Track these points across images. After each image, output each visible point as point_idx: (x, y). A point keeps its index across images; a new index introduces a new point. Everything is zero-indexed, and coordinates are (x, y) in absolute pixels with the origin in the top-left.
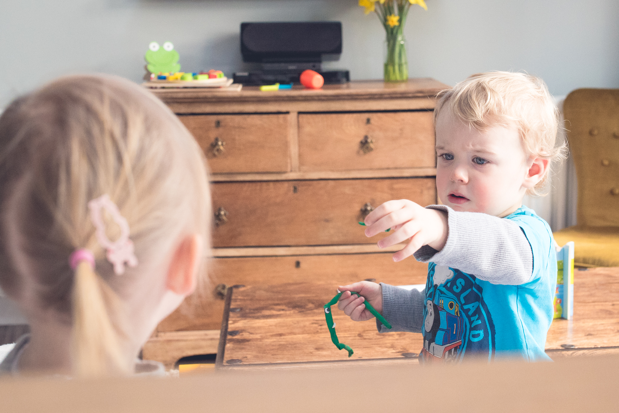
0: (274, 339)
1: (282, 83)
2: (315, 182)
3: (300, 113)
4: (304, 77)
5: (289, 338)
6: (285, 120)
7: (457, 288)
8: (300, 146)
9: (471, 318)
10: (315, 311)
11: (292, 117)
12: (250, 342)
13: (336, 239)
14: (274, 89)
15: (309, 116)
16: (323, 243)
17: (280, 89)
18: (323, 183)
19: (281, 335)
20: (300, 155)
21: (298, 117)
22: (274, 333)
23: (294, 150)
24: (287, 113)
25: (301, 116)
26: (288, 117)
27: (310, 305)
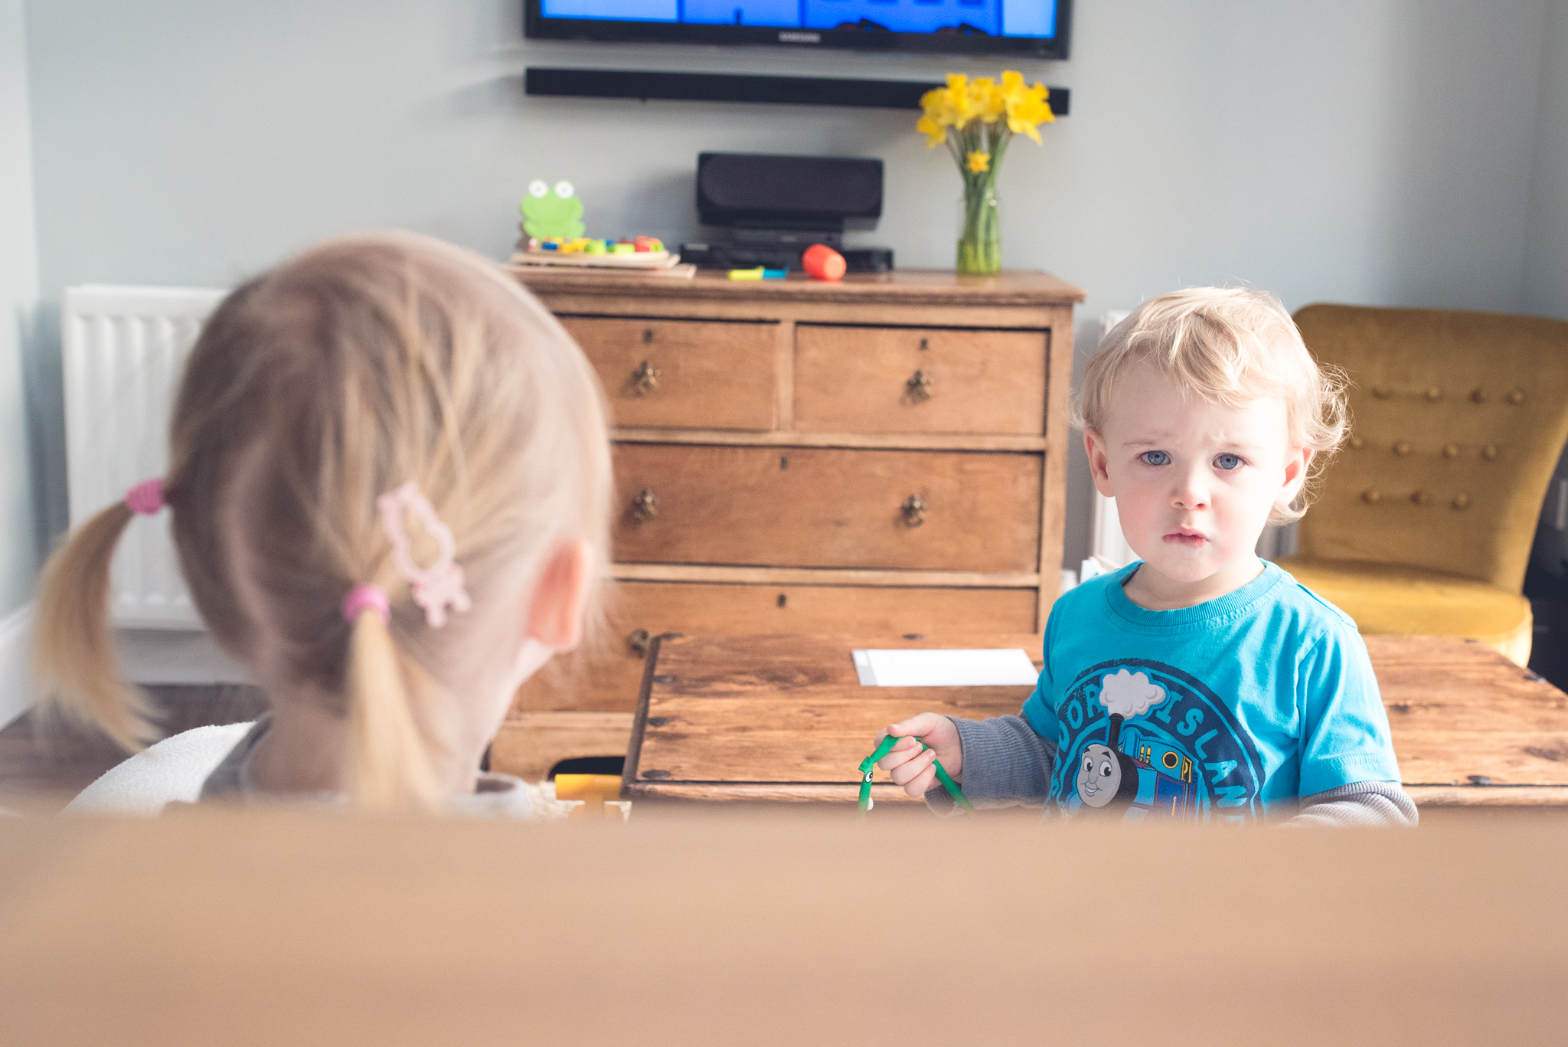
0: (732, 736)
1: (769, 266)
2: (821, 452)
3: (799, 323)
4: (809, 258)
5: (759, 735)
6: (772, 336)
7: (1186, 726)
8: (796, 385)
9: (1216, 789)
10: (811, 688)
11: (785, 331)
12: (687, 740)
13: (853, 559)
14: (752, 277)
15: (816, 331)
16: (827, 564)
17: (765, 278)
18: (834, 453)
19: (744, 729)
20: (796, 402)
21: (795, 332)
22: (732, 726)
23: (785, 390)
24: (776, 322)
25: (801, 329)
26: (778, 329)
27: (801, 678)
